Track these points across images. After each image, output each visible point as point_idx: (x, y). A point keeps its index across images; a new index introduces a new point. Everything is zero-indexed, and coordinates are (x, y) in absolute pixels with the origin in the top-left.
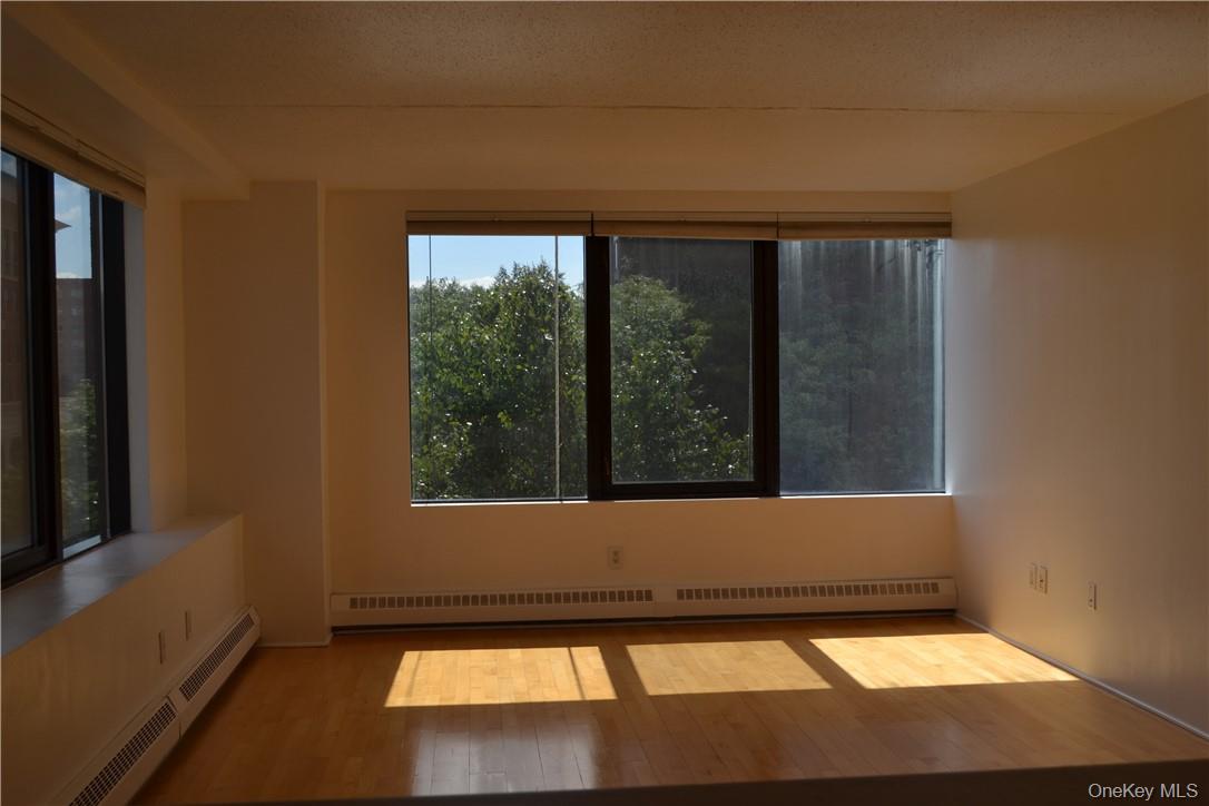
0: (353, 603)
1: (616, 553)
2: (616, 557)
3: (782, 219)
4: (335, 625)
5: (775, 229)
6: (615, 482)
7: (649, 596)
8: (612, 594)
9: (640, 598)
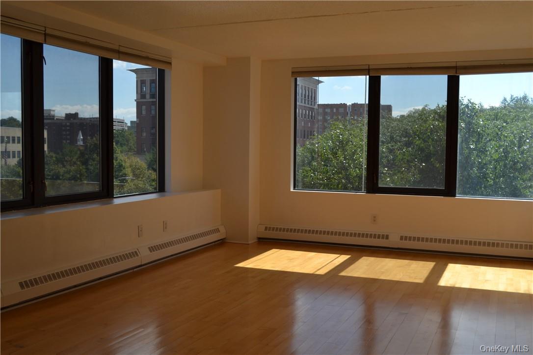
0: (266, 228)
1: (375, 217)
2: (374, 219)
3: (458, 64)
4: (259, 237)
5: (455, 70)
6: (380, 186)
7: (387, 237)
8: (367, 234)
9: (383, 238)
